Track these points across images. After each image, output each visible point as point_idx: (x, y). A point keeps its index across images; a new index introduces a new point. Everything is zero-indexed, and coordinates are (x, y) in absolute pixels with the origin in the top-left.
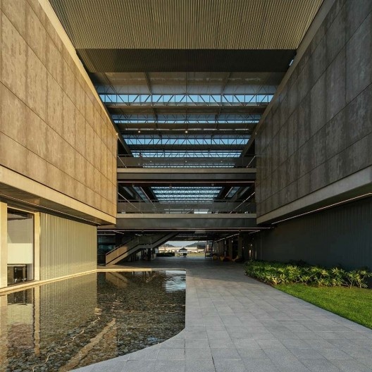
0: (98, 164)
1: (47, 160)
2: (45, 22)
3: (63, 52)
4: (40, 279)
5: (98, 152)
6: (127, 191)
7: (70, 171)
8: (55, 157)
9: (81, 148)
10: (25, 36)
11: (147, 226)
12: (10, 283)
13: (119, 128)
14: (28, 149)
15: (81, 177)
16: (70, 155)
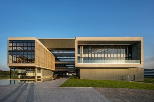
0: (51, 62)
1: (42, 63)
2: (42, 47)
3: (44, 49)
4: (42, 78)
5: (51, 61)
6: (57, 66)
7: (46, 64)
8: (43, 62)
9: (48, 60)
10: (39, 50)
11: (62, 71)
12: (38, 78)
13: (55, 56)
14: (39, 62)
15: (48, 64)
16: (46, 62)
